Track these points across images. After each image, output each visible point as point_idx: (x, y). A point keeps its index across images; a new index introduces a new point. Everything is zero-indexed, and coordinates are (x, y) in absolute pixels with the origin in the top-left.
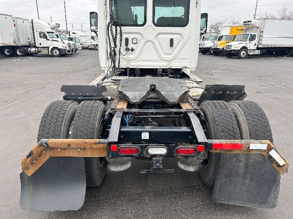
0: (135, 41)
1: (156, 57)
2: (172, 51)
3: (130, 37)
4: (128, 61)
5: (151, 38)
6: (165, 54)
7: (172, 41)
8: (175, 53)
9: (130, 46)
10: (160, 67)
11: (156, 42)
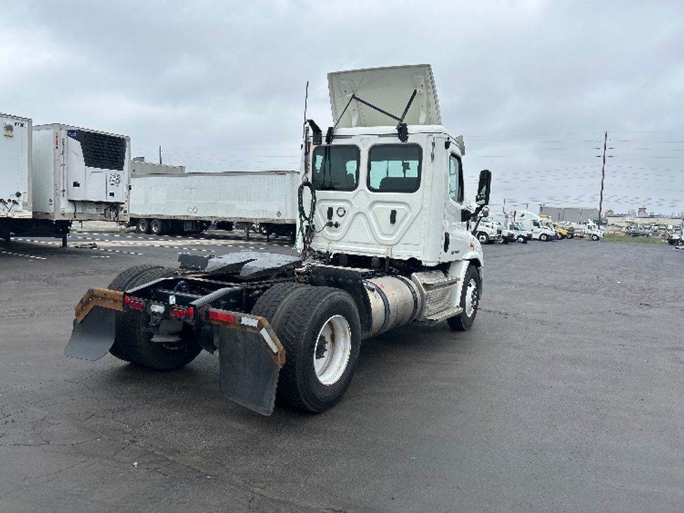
0: (341, 213)
1: (370, 239)
2: (393, 231)
3: (335, 206)
4: (330, 241)
5: (364, 208)
6: (383, 234)
7: (394, 213)
8: (398, 233)
9: (335, 219)
10: (376, 255)
11: (370, 215)
